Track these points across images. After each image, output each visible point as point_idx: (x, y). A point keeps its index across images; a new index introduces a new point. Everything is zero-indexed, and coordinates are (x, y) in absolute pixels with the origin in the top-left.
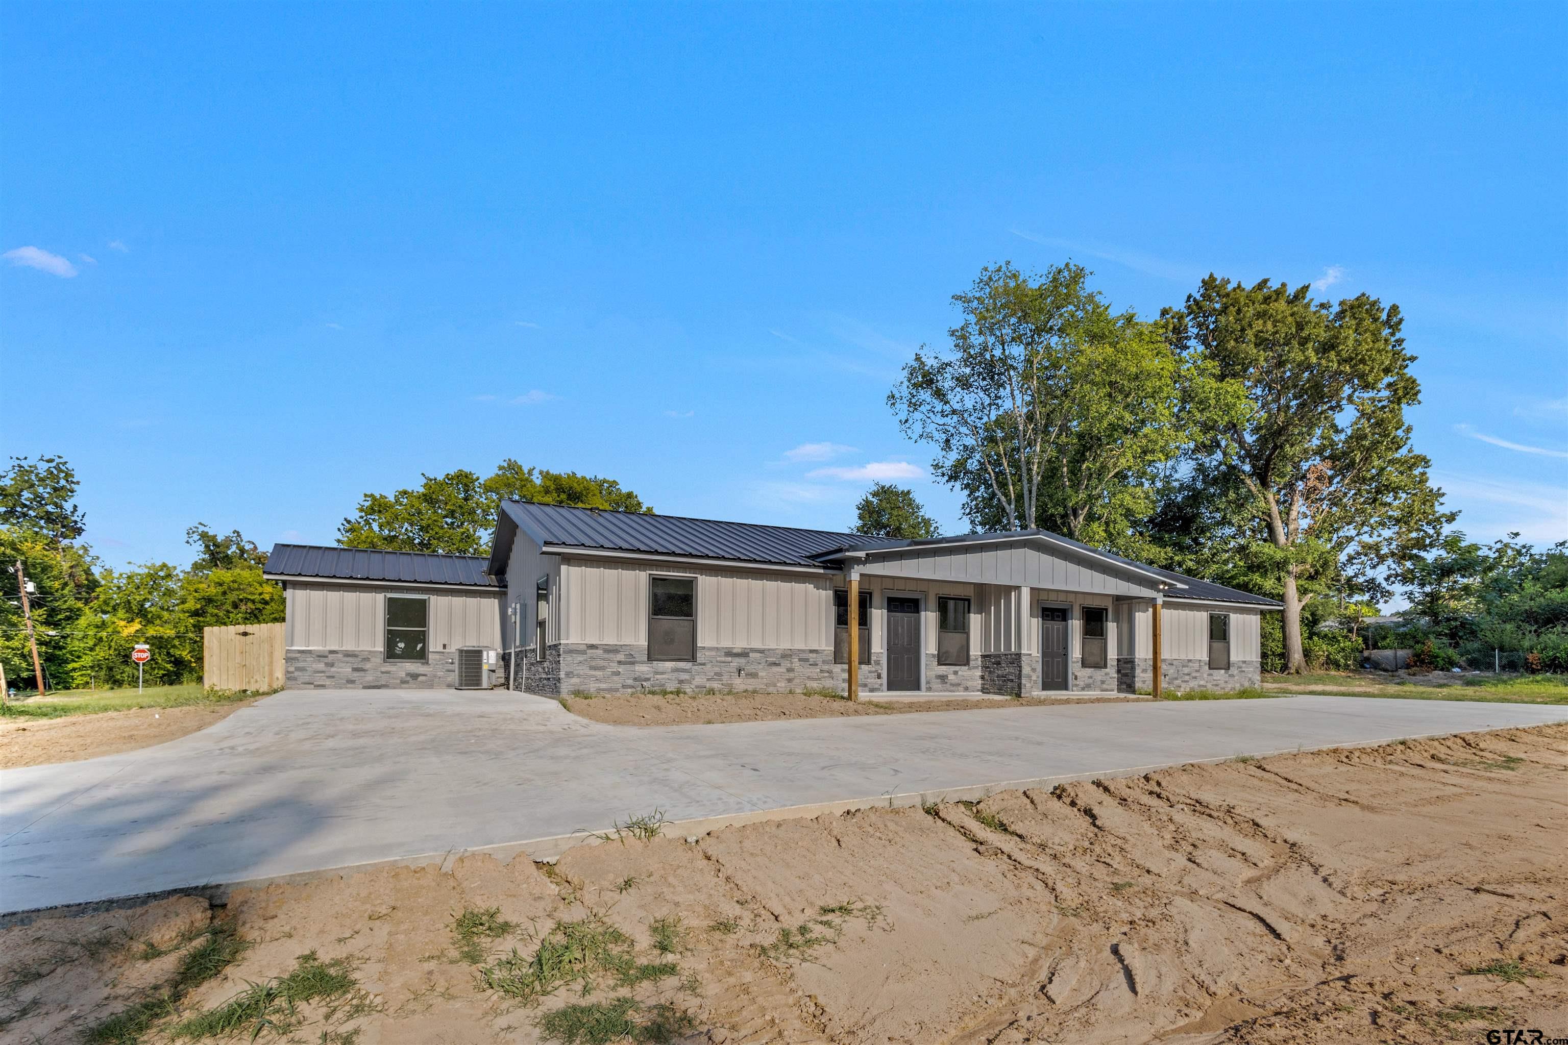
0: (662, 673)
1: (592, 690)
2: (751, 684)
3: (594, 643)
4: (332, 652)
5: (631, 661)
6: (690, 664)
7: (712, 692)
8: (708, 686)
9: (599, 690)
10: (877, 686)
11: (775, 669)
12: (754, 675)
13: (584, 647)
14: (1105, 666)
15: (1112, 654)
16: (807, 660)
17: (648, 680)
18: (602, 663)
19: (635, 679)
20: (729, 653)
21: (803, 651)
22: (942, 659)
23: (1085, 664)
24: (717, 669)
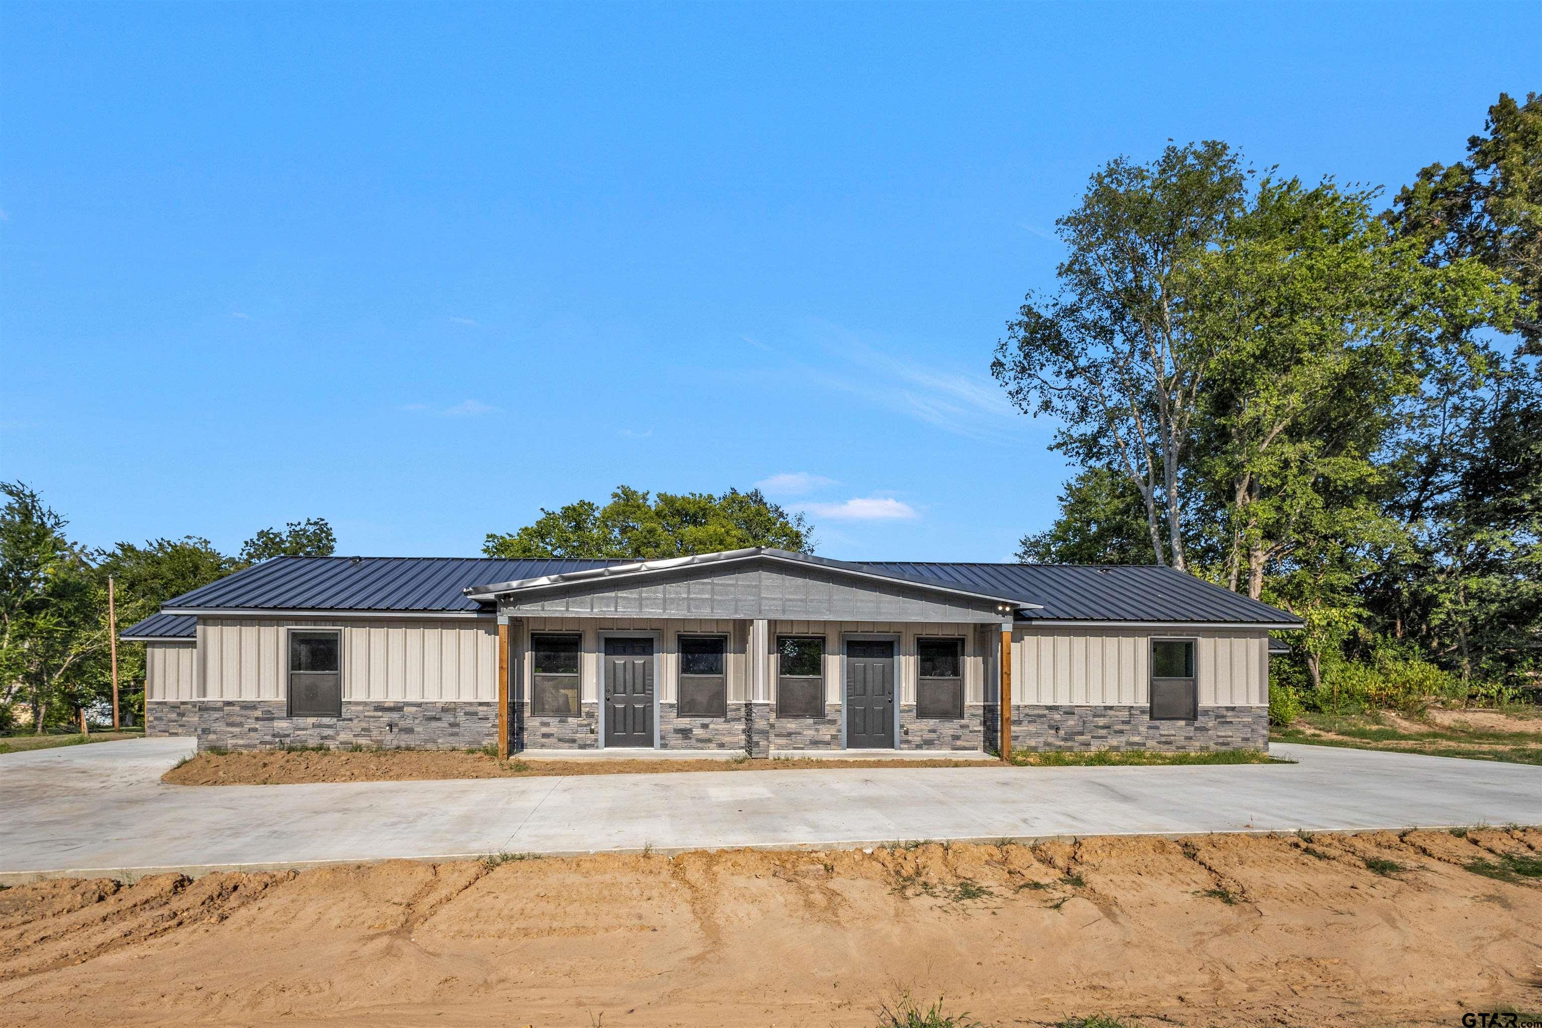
0: (303, 729)
1: (229, 746)
2: (405, 740)
3: (231, 700)
4: (183, 703)
5: (269, 717)
6: (335, 720)
7: (358, 748)
8: (354, 742)
9: (235, 746)
10: (589, 742)
11: (434, 724)
12: (409, 731)
13: (220, 705)
14: (961, 716)
15: (973, 697)
16: (476, 714)
17: (288, 736)
18: (238, 719)
19: (274, 736)
20: (380, 708)
21: (471, 704)
22: (685, 707)
23: (922, 712)
24: (364, 725)
